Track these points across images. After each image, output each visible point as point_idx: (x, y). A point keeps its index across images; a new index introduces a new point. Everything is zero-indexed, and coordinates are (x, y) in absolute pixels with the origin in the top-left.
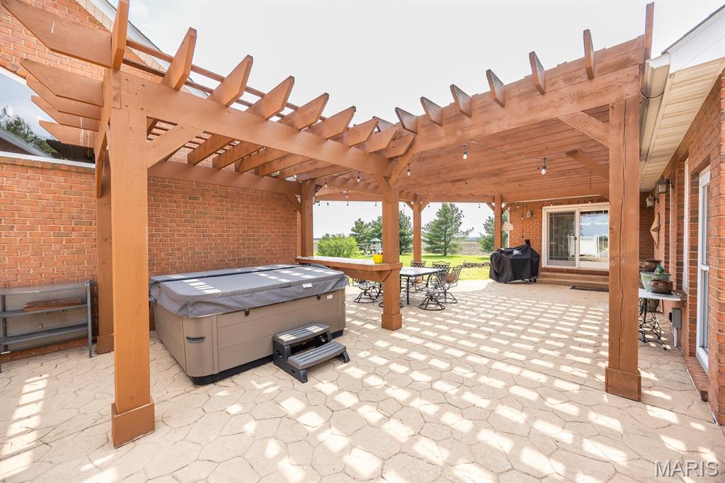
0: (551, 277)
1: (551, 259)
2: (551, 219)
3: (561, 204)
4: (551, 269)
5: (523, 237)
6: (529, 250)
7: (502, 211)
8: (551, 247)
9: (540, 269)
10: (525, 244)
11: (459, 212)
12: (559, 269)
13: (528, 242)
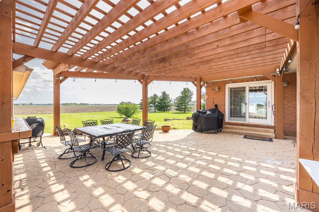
0: (231, 128)
1: (231, 116)
2: (231, 91)
3: (237, 82)
4: (231, 123)
5: (214, 103)
6: (217, 111)
7: (201, 87)
8: (231, 109)
9: (223, 123)
10: (214, 107)
11: (191, 92)
12: (236, 123)
13: (216, 106)
